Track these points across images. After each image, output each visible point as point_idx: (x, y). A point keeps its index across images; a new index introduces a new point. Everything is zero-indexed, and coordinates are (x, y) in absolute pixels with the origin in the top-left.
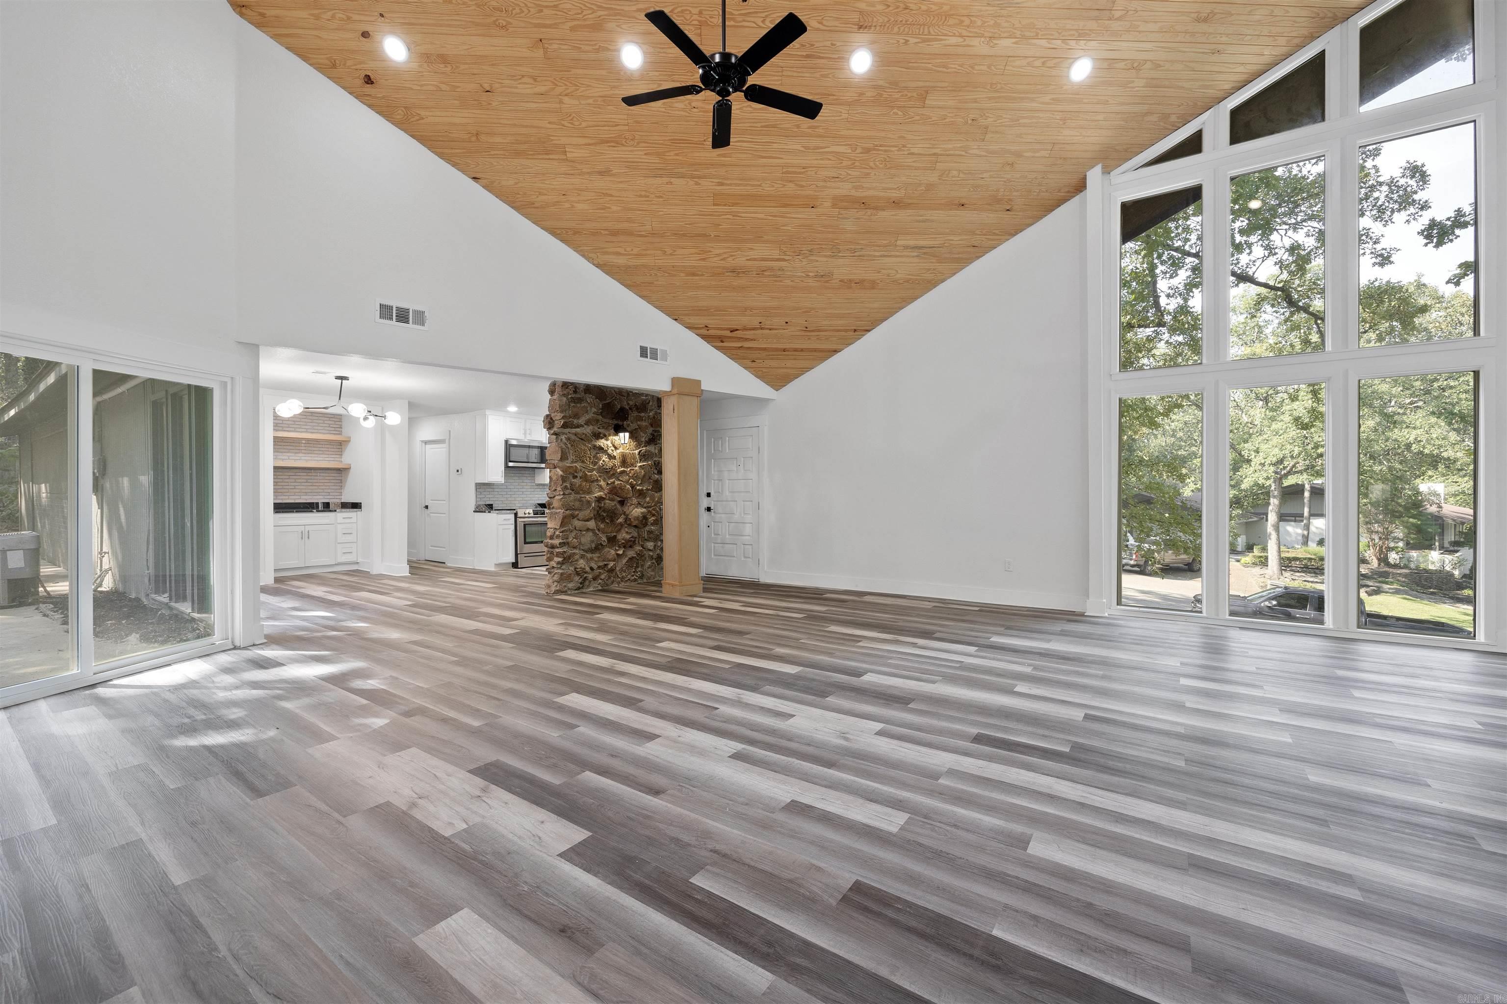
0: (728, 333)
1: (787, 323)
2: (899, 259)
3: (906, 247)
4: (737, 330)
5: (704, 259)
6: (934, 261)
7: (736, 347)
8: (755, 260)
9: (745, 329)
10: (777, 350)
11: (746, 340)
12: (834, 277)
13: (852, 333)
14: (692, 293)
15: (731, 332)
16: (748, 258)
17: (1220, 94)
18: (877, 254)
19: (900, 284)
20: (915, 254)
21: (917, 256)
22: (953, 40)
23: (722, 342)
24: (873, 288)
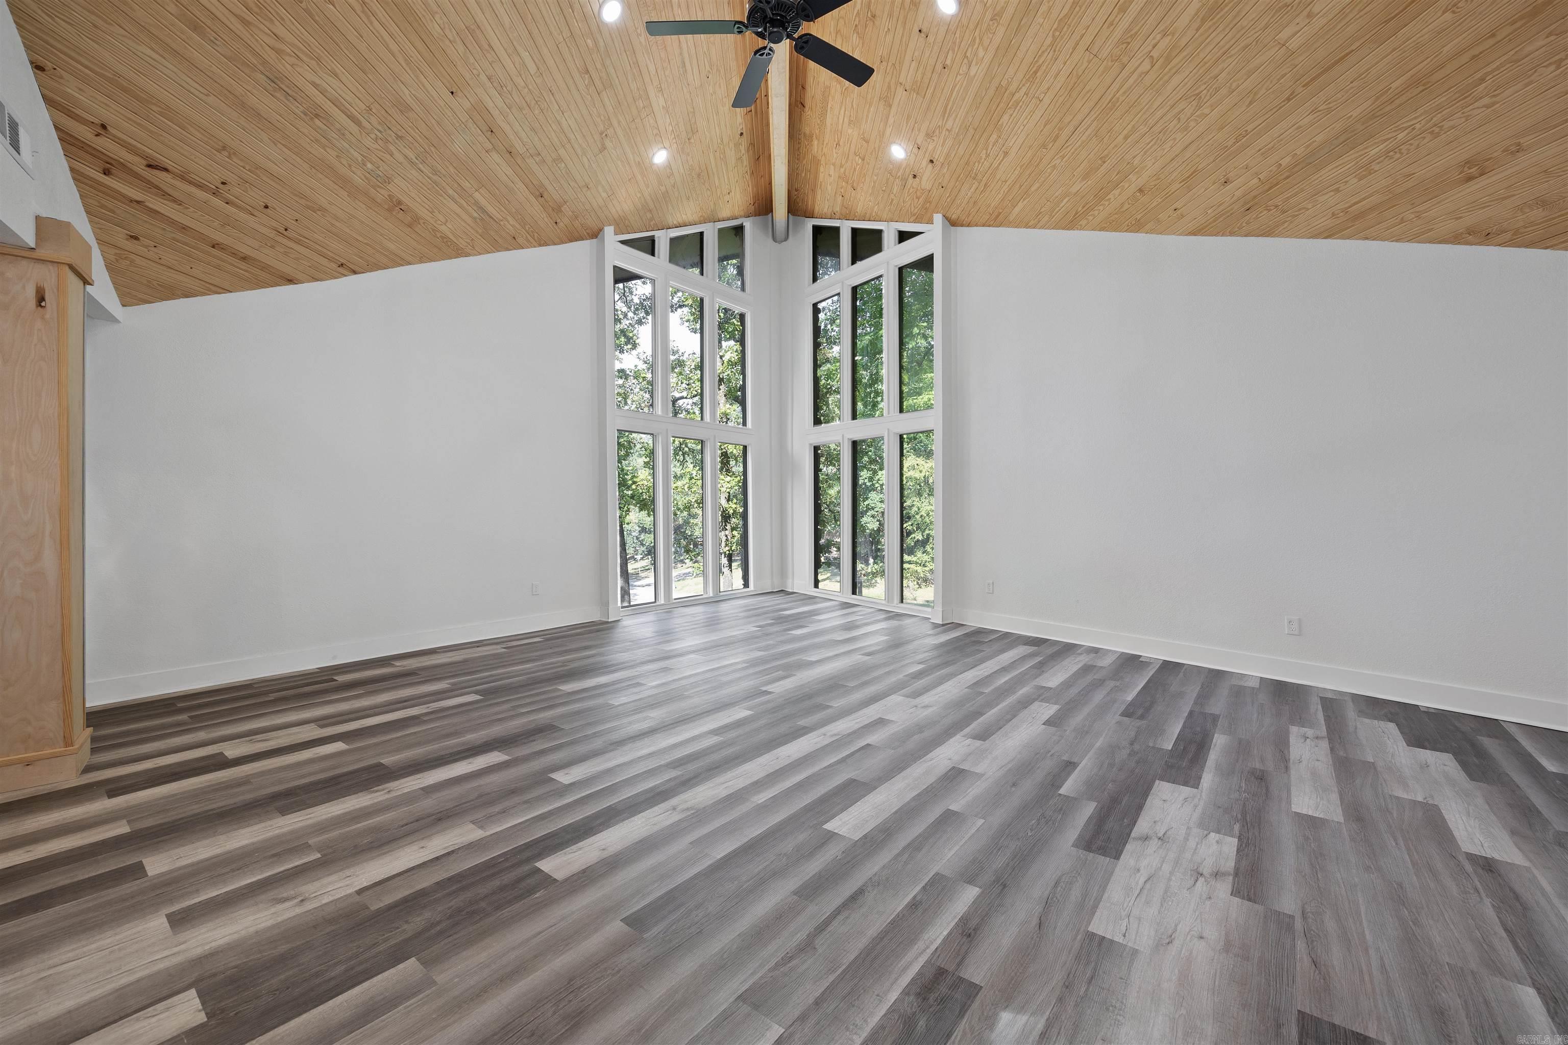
0: (138, 163)
1: (266, 207)
2: (459, 210)
3: (476, 203)
4: (166, 170)
5: (245, 22)
6: (480, 231)
7: (124, 196)
8: (323, 92)
9: (183, 178)
10: (202, 237)
11: (165, 195)
12: (390, 187)
13: (334, 266)
14: (149, 52)
15: (149, 166)
16: (318, 81)
17: (671, 224)
18: (451, 192)
19: (435, 236)
20: (475, 215)
21: (475, 218)
22: (652, 68)
23: (106, 172)
24: (410, 226)
